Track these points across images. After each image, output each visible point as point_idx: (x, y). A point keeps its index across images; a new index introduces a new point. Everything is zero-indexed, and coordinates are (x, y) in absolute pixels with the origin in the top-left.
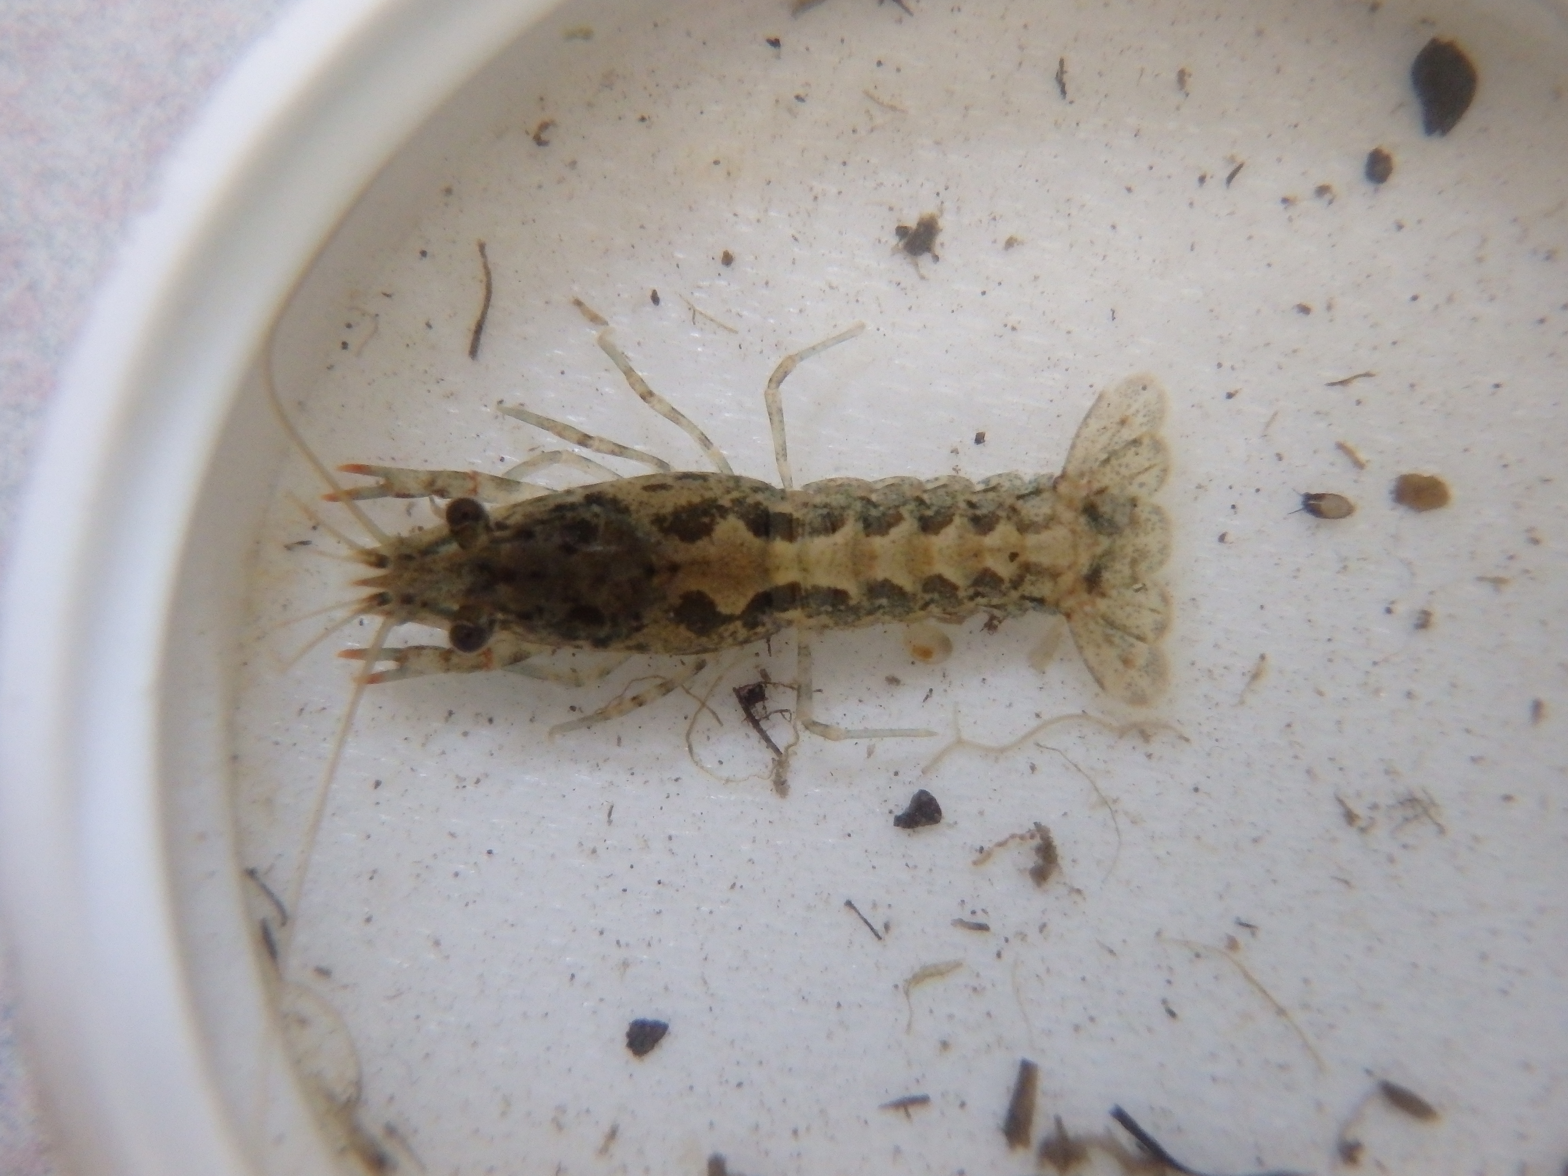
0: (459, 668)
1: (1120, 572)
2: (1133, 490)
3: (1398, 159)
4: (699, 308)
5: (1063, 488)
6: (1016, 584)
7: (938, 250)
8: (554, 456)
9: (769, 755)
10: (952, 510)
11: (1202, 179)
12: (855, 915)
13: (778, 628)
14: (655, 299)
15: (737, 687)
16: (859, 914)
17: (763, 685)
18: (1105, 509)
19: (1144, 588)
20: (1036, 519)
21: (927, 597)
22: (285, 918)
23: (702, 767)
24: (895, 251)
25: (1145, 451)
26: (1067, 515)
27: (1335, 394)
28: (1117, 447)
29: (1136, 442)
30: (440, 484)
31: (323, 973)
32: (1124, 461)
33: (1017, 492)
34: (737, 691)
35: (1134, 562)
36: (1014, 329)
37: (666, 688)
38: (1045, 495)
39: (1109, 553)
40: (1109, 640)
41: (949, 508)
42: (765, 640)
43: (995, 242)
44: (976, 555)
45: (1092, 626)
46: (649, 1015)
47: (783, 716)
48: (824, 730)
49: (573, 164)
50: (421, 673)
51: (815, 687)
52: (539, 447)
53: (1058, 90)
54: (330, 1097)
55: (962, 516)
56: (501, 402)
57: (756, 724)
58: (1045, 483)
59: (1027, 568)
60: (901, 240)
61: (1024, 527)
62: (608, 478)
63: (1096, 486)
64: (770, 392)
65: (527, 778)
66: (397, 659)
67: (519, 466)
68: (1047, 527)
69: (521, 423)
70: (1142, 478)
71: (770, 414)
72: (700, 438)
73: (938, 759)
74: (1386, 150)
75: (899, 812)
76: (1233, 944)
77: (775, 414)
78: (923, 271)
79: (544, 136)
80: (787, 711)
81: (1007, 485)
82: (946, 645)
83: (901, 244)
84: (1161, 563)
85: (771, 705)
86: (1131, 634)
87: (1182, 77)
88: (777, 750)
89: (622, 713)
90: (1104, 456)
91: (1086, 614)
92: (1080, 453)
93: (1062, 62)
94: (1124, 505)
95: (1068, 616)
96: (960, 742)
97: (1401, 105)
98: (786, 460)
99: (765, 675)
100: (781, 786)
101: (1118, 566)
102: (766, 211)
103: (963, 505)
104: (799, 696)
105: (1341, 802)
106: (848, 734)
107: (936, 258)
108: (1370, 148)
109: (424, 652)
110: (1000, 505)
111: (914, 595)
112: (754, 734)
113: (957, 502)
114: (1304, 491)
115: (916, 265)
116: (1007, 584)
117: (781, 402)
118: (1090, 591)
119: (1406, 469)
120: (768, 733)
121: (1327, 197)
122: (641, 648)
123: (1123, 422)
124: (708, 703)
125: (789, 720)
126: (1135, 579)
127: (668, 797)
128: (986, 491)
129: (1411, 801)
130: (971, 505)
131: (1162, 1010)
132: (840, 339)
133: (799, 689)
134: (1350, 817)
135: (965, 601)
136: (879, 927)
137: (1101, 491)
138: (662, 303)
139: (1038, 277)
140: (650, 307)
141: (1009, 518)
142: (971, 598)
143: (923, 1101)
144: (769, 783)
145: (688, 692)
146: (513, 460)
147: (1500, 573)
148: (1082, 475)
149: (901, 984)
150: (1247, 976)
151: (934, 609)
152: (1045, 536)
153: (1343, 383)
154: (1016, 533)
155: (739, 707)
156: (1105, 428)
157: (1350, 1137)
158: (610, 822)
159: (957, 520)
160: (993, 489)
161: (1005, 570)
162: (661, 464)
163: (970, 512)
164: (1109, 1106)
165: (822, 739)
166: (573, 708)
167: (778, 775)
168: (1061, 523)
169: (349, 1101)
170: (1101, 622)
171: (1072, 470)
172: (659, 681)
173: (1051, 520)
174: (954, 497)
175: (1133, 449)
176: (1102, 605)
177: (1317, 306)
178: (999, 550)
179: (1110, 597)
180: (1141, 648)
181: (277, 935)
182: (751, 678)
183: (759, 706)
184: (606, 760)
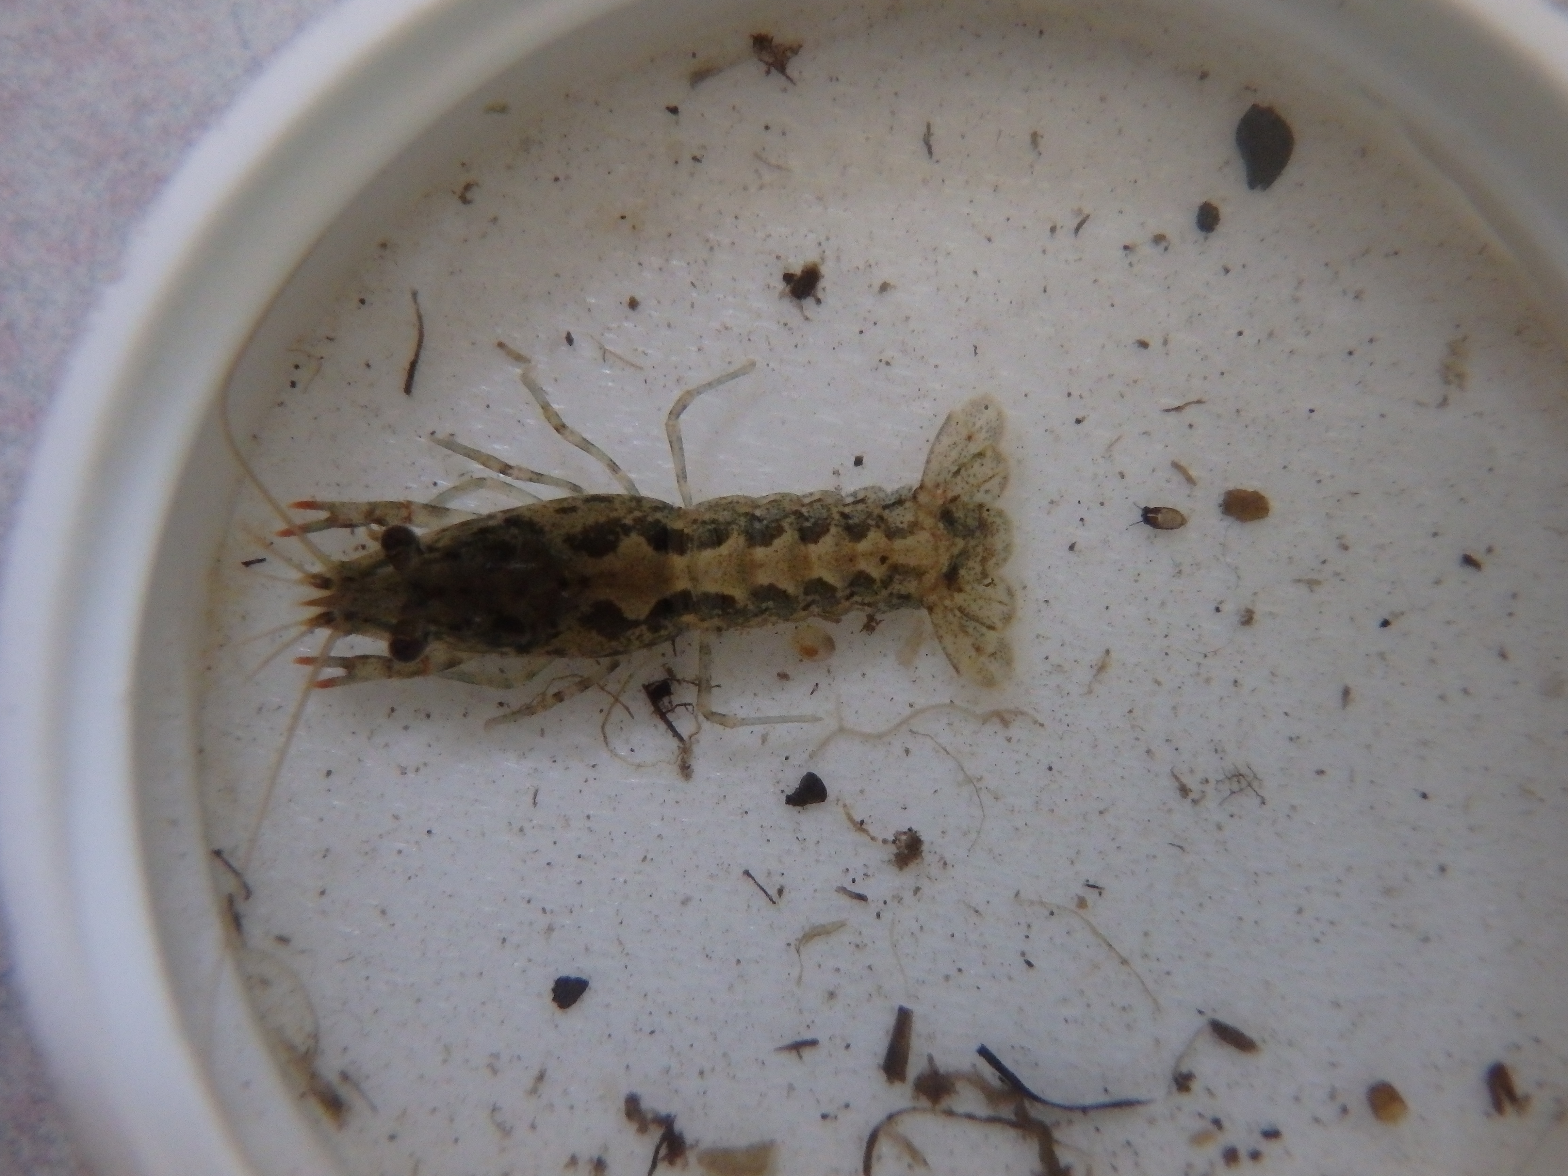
0: (400, 674)
1: (974, 568)
2: (980, 497)
3: (1225, 211)
4: (608, 347)
5: (923, 498)
6: (886, 583)
7: (820, 294)
8: (480, 482)
9: (674, 743)
10: (828, 521)
11: (1053, 230)
12: (752, 882)
13: (680, 631)
14: (570, 340)
15: (646, 683)
16: (755, 882)
17: (669, 682)
18: (959, 514)
19: (992, 583)
20: (901, 526)
21: (809, 598)
22: (248, 893)
23: (616, 755)
24: (782, 295)
25: (988, 461)
26: (928, 522)
27: (1172, 418)
28: (965, 460)
29: (981, 455)
30: (378, 513)
31: (283, 940)
32: (971, 471)
33: (883, 503)
34: (646, 687)
35: (984, 560)
36: (888, 363)
37: (584, 685)
38: (908, 504)
39: (964, 554)
40: (964, 630)
41: (827, 519)
42: (671, 642)
43: (870, 286)
44: (851, 560)
45: (950, 617)
46: (570, 971)
47: (687, 709)
48: (721, 719)
49: (495, 220)
50: (366, 679)
51: (713, 683)
52: (468, 472)
53: (926, 152)
54: (290, 1048)
55: (836, 525)
56: (433, 433)
57: (663, 716)
58: (905, 493)
59: (896, 569)
60: (787, 285)
61: (892, 534)
62: (529, 501)
63: (950, 495)
64: (671, 423)
65: (462, 766)
66: (345, 667)
67: (450, 490)
68: (912, 533)
69: (450, 452)
70: (987, 486)
71: (671, 442)
72: (608, 464)
73: (824, 743)
74: (1215, 202)
75: (790, 791)
76: (1082, 903)
77: (675, 443)
78: (808, 313)
79: (469, 196)
80: (690, 704)
81: (873, 497)
82: (830, 644)
83: (788, 289)
84: (1005, 560)
85: (676, 699)
86: (983, 624)
87: (1035, 138)
88: (681, 739)
89: (545, 707)
90: (955, 468)
91: (946, 607)
92: (935, 465)
93: (929, 126)
94: (974, 510)
95: (930, 609)
96: (842, 730)
97: (1227, 163)
98: (685, 481)
99: (670, 671)
100: (686, 770)
101: (971, 564)
102: (667, 260)
103: (836, 516)
104: (699, 691)
105: (1176, 778)
106: (744, 722)
107: (819, 301)
108: (1200, 200)
109: (369, 660)
110: (869, 515)
111: (797, 597)
112: (662, 726)
113: (832, 514)
114: (1143, 506)
115: (801, 308)
116: (879, 584)
117: (680, 431)
118: (949, 587)
119: (1231, 486)
120: (674, 724)
121: (1164, 244)
122: (560, 652)
123: (969, 438)
124: (621, 699)
125: (692, 712)
126: (985, 575)
127: (586, 781)
128: (856, 503)
129: (1238, 776)
130: (844, 516)
131: (1022, 960)
132: (734, 375)
133: (699, 685)
134: (1184, 791)
135: (843, 601)
136: (773, 892)
137: (955, 499)
138: (575, 343)
139: (909, 318)
140: (565, 347)
141: (878, 526)
142: (848, 598)
143: (813, 1043)
144: (676, 769)
145: (602, 688)
146: (445, 484)
147: (1315, 576)
148: (937, 486)
149: (793, 943)
150: (1095, 932)
151: (815, 609)
152: (910, 541)
153: (1178, 409)
154: (885, 539)
155: (649, 704)
156: (955, 444)
157: (1184, 1069)
158: (535, 804)
159: (833, 530)
160: (862, 501)
161: (876, 572)
162: (575, 488)
163: (843, 522)
164: (976, 1046)
165: (722, 727)
166: (501, 704)
167: (684, 762)
168: (923, 529)
169: (307, 1052)
170: (958, 614)
171: (929, 484)
172: (578, 679)
173: (914, 527)
174: (829, 510)
175: (979, 461)
176: (959, 598)
177: (1155, 343)
178: (871, 554)
179: (966, 592)
180: (991, 636)
181: (242, 907)
182: (659, 676)
183: (666, 700)
184: (531, 749)
